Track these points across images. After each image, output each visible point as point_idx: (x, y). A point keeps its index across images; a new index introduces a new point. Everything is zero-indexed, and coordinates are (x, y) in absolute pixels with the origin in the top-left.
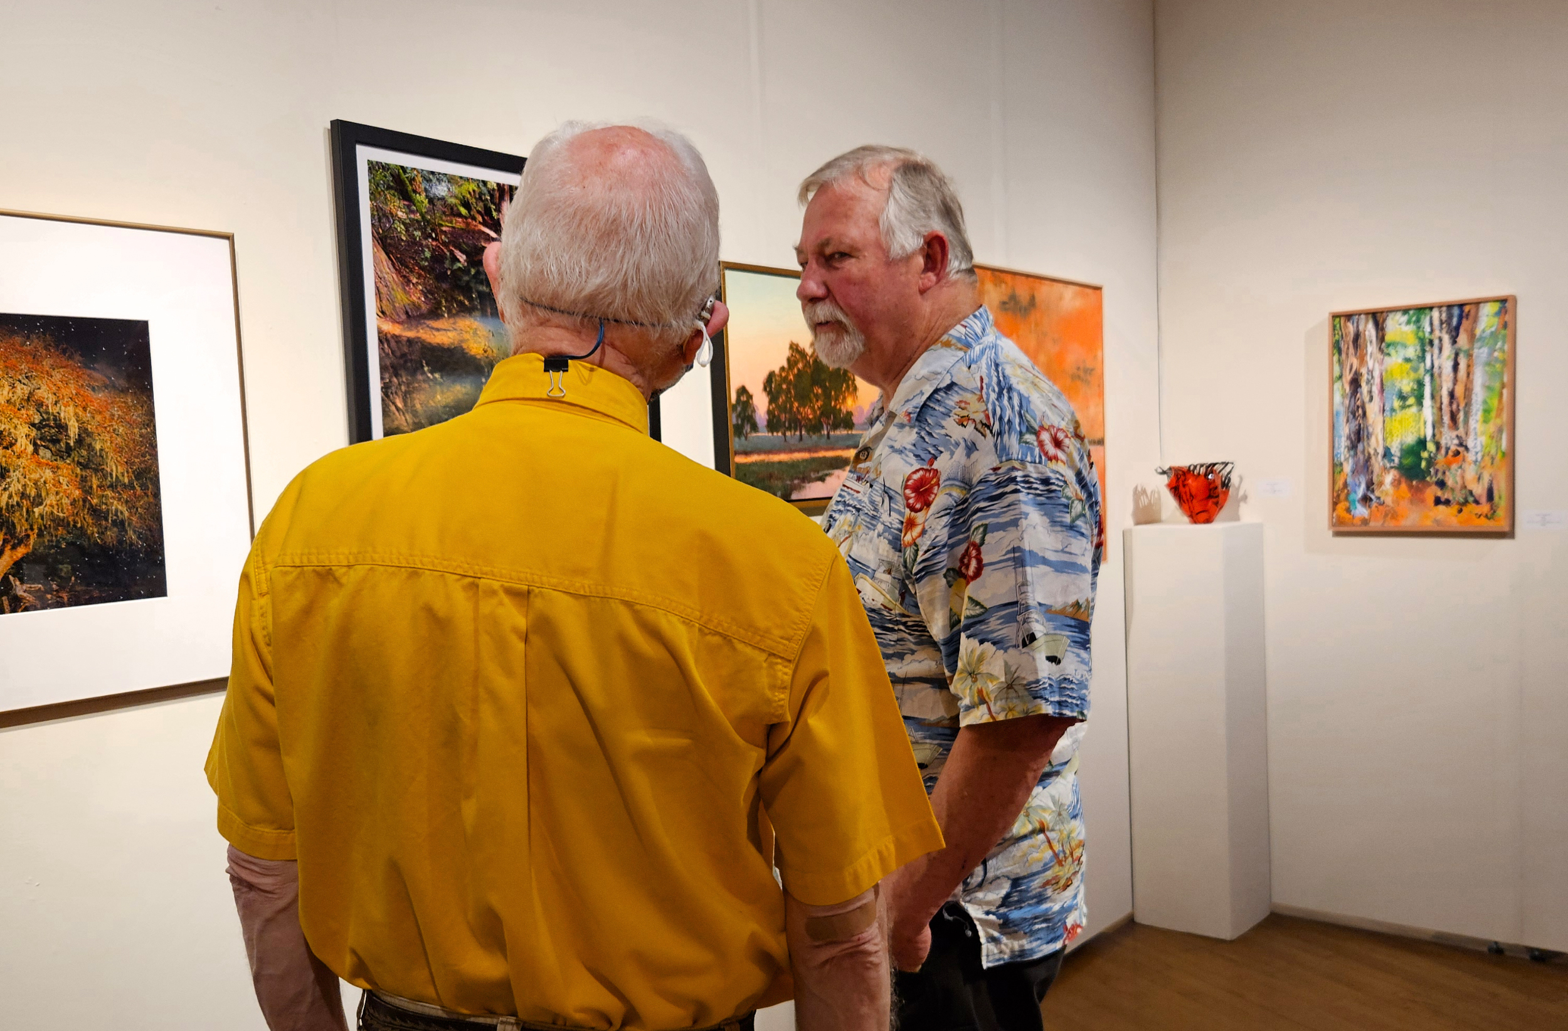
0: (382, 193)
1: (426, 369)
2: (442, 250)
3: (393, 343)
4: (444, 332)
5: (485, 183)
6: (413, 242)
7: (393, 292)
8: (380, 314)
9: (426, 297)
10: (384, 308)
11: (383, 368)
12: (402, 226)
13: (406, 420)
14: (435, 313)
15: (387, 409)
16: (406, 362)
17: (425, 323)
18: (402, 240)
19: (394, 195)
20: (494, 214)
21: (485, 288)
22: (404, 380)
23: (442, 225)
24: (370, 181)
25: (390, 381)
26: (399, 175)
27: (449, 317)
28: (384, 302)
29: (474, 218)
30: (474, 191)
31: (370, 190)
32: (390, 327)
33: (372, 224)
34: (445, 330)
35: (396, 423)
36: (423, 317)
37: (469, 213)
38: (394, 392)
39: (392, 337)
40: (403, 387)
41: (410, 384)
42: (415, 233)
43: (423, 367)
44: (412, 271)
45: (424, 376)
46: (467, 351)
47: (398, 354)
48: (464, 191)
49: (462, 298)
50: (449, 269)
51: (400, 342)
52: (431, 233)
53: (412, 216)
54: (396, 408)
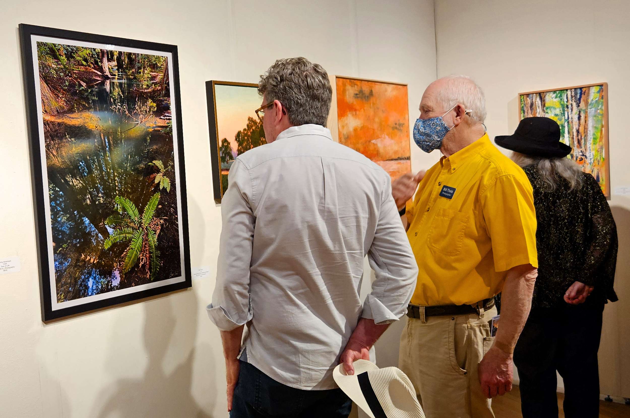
0: (44, 56)
1: (67, 136)
2: (74, 81)
3: (51, 125)
4: (76, 119)
5: (94, 50)
6: (60, 78)
7: (50, 102)
8: (44, 112)
9: (66, 103)
10: (46, 109)
11: (46, 137)
12: (54, 71)
13: (58, 160)
14: (71, 111)
15: (49, 156)
16: (57, 134)
17: (66, 115)
18: (54, 78)
19: (50, 57)
20: (99, 63)
21: (95, 98)
22: (57, 142)
23: (74, 70)
24: (38, 51)
25: (50, 143)
26: (52, 48)
27: (78, 112)
28: (46, 106)
29: (90, 66)
30: (89, 53)
31: (38, 55)
33: (40, 71)
34: (76, 118)
35: (53, 162)
36: (65, 112)
37: (87, 63)
38: (52, 147)
39: (50, 122)
40: (56, 145)
41: (60, 144)
42: (61, 74)
43: (66, 135)
44: (59, 92)
45: (67, 140)
46: (87, 127)
47: (54, 130)
48: (84, 53)
49: (84, 103)
50: (78, 90)
51: (54, 124)
52: (69, 74)
53: (59, 66)
54: (53, 155)
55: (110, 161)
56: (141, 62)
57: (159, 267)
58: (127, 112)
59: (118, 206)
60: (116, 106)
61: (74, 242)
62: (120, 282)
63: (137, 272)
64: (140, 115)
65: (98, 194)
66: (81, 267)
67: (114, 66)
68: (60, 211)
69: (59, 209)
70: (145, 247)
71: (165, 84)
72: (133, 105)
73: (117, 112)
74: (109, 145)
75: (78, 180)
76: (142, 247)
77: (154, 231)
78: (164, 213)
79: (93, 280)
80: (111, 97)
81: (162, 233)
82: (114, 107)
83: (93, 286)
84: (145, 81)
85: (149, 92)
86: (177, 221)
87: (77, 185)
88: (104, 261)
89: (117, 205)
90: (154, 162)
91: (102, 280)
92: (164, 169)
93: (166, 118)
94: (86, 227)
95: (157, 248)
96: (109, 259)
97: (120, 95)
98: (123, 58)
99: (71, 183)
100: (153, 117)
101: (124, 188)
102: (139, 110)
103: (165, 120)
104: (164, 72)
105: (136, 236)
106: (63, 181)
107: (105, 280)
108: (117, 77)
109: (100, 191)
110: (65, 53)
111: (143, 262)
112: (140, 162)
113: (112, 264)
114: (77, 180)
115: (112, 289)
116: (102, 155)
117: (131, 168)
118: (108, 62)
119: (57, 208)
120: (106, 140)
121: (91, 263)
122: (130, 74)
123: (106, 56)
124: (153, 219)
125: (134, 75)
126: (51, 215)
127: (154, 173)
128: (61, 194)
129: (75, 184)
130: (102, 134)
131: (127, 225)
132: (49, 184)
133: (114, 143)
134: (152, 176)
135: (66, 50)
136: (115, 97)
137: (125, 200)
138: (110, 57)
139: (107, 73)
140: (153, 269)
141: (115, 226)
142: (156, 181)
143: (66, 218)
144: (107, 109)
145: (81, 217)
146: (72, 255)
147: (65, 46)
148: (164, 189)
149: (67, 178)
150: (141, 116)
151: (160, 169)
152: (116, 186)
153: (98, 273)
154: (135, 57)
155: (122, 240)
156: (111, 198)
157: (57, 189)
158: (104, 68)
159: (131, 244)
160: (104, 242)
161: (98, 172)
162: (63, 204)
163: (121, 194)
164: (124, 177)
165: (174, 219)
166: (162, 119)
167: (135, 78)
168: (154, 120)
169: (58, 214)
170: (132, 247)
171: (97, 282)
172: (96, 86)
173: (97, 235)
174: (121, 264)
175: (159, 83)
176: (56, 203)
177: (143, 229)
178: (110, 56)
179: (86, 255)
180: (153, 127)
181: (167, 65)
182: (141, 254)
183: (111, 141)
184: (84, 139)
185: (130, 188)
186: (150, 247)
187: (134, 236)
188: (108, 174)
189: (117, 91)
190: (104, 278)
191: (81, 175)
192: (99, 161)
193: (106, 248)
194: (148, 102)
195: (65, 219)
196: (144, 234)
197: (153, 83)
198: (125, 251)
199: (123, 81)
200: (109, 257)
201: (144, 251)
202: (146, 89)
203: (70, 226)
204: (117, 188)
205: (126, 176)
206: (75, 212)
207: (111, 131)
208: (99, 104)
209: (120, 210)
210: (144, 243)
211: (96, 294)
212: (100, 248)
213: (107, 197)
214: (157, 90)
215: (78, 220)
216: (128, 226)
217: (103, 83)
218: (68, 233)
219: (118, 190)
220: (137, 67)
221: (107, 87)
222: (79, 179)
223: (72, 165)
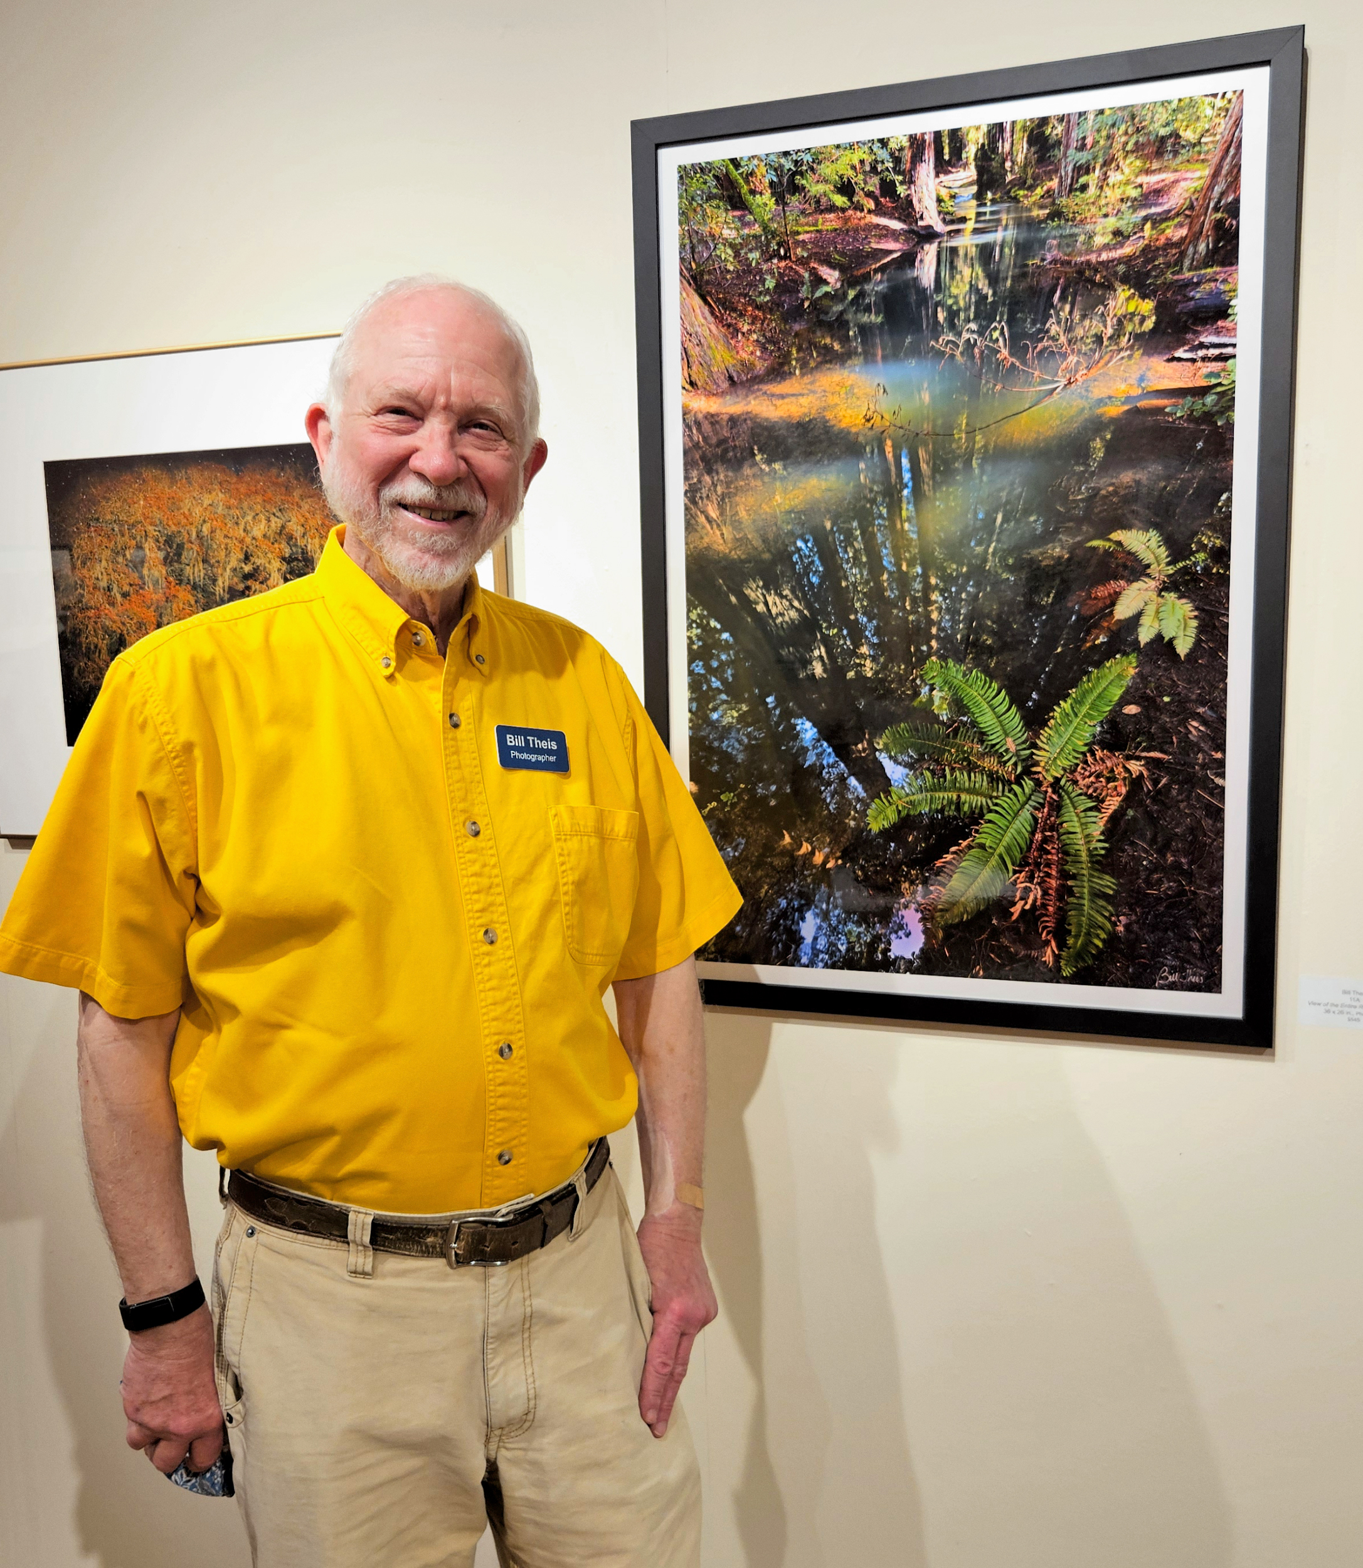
0: (699, 209)
1: (758, 458)
2: (796, 272)
3: (706, 427)
4: (793, 399)
5: (884, 143)
6: (746, 268)
7: (709, 352)
8: (688, 386)
9: (764, 349)
10: (694, 377)
11: (689, 464)
12: (729, 251)
13: (722, 534)
14: (778, 371)
15: (693, 522)
16: (726, 451)
17: (759, 390)
18: (728, 271)
19: (718, 207)
20: (901, 190)
21: (873, 317)
22: (722, 477)
23: (798, 233)
24: (681, 197)
25: (699, 481)
26: (727, 175)
27: (803, 375)
28: (694, 368)
29: (859, 207)
30: (862, 162)
31: (680, 208)
32: (702, 402)
33: (682, 260)
34: (793, 395)
35: (706, 540)
36: (757, 380)
37: (850, 200)
38: (704, 495)
39: (706, 417)
40: (719, 488)
41: (731, 482)
42: (751, 256)
43: (754, 455)
44: (741, 315)
45: (755, 470)
46: (832, 423)
47: (714, 441)
48: (842, 167)
49: (828, 341)
50: (807, 298)
51: (717, 422)
52: (778, 250)
53: (746, 231)
54: (707, 518)
55: (915, 536)
56: (1095, 143)
57: (1103, 936)
58: (1005, 352)
59: (934, 692)
60: (959, 334)
61: (759, 791)
62: (922, 950)
63: (995, 933)
64: (1064, 356)
65: (857, 644)
66: (778, 872)
67: (961, 187)
68: (720, 691)
69: (716, 683)
70: (1042, 850)
71: (1216, 209)
72: (1034, 323)
73: (958, 357)
74: (913, 478)
75: (786, 597)
76: (1029, 848)
77: (1090, 797)
78: (1151, 737)
79: (818, 921)
80: (937, 304)
81: (1131, 812)
82: (948, 342)
83: (815, 939)
84: (1106, 216)
85: (1120, 261)
86: (1222, 775)
87: (782, 615)
88: (862, 868)
89: (932, 689)
90: (1117, 535)
91: (851, 926)
92: (1168, 564)
93: (1201, 353)
94: (804, 750)
95: (1098, 862)
96: (882, 865)
97: (978, 291)
98: (1007, 146)
99: (760, 608)
100: (1130, 357)
101: (965, 632)
102: (1063, 339)
103: (1199, 364)
104: (1215, 161)
105: (1005, 805)
106: (733, 599)
107: (861, 930)
108: (970, 225)
109: (867, 637)
110: (772, 183)
111: (1030, 901)
112: (1047, 537)
113: (892, 884)
114: (782, 597)
115: (888, 965)
116: (881, 516)
117: (1003, 559)
118: (937, 176)
119: (708, 682)
120: (905, 462)
121: (814, 866)
122: (1034, 203)
123: (929, 155)
124: (1093, 754)
125: (1053, 203)
126: (691, 700)
127: (1116, 578)
128: (726, 641)
129: (774, 611)
130: (889, 443)
131: (969, 762)
132: (691, 606)
133: (935, 470)
134: (1101, 592)
135: (776, 170)
136: (956, 303)
137: (964, 675)
138: (947, 157)
139: (932, 218)
140: (1077, 937)
141: (917, 761)
142: (1122, 611)
143: (736, 714)
144: (915, 351)
145: (787, 715)
146: (749, 829)
147: (772, 157)
148: (1163, 646)
149: (748, 592)
150: (1073, 359)
151: (1148, 566)
152: (931, 623)
153: (840, 901)
154: (1068, 131)
155: (942, 811)
156: (908, 663)
157: (713, 623)
158: (920, 201)
159: (977, 831)
160: (867, 806)
161: (862, 575)
162: (729, 672)
163: (952, 651)
164: (968, 593)
165: (1204, 766)
166: (1179, 359)
167: (1057, 214)
168: (1135, 368)
169: (714, 698)
170: (983, 841)
171: (834, 930)
172: (879, 276)
173: (842, 779)
174: (931, 892)
175: (1178, 215)
176: (707, 666)
177: (1038, 783)
178: (946, 150)
179: (799, 837)
180: (1128, 399)
181: (1238, 123)
182: (1020, 872)
183: (924, 467)
184: (818, 461)
185: (993, 633)
186: (1067, 853)
187: (996, 805)
188: (903, 581)
189: (967, 279)
190: (858, 924)
191: (799, 578)
192: (869, 538)
193: (875, 827)
194: (1115, 298)
195: (733, 717)
196: (1042, 805)
197: (1146, 219)
198: (953, 849)
199: (998, 236)
200: (886, 860)
201: (1038, 865)
202: (1107, 247)
203: (750, 739)
204: (934, 631)
205: (978, 585)
206: (770, 700)
207: (927, 427)
208: (886, 337)
209: (940, 707)
210: (1038, 836)
211: (826, 966)
212: (852, 823)
213: (891, 659)
214: (1169, 244)
215: (778, 724)
216: (971, 768)
217: (908, 259)
218: (739, 761)
219: (938, 638)
220: (1070, 168)
221: (926, 270)
222: (790, 596)
223: (769, 551)
